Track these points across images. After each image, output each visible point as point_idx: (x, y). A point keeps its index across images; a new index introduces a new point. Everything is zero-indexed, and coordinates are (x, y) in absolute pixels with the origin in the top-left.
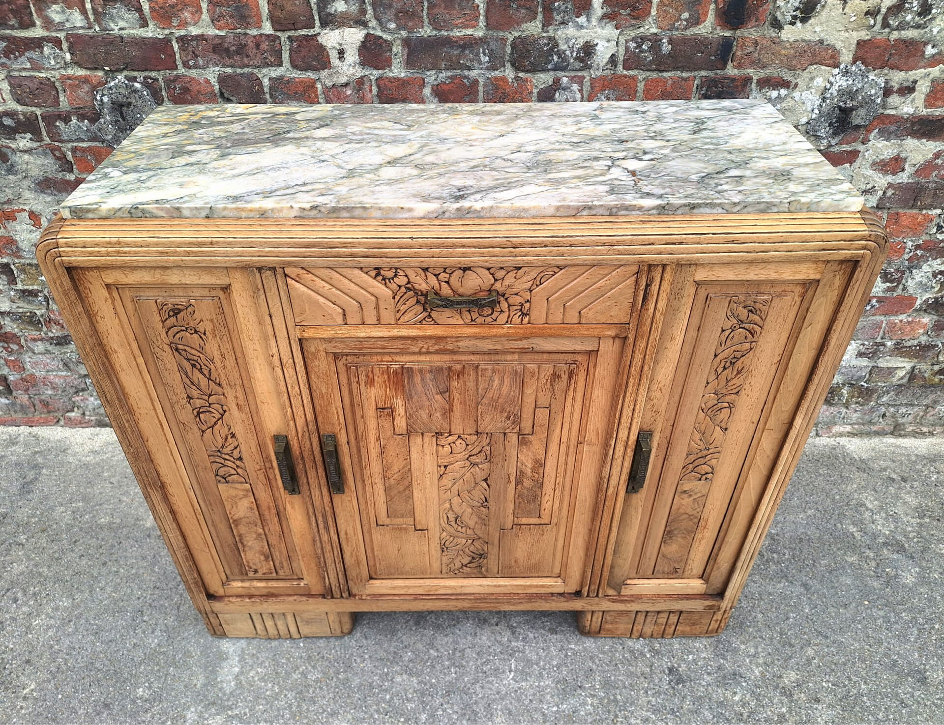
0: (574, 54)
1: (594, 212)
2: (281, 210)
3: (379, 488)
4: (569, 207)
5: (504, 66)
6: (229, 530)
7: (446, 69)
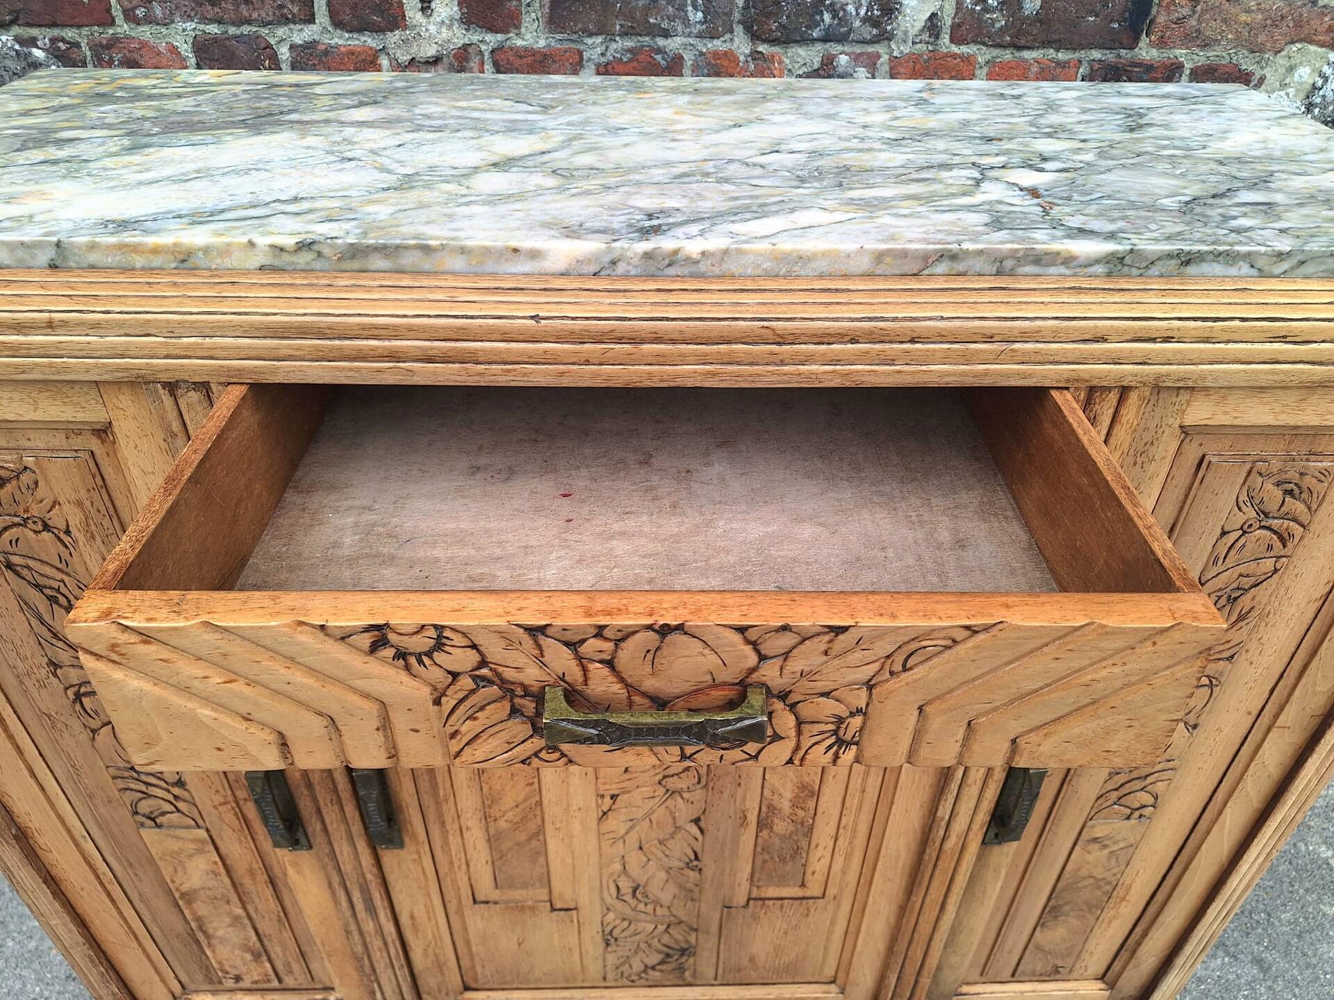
0: (863, 12)
1: (961, 267)
2: (226, 251)
3: (476, 837)
4: (904, 254)
5: (732, 31)
6: (176, 911)
7: (625, 34)
